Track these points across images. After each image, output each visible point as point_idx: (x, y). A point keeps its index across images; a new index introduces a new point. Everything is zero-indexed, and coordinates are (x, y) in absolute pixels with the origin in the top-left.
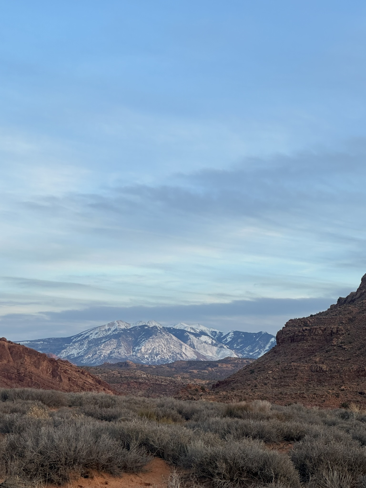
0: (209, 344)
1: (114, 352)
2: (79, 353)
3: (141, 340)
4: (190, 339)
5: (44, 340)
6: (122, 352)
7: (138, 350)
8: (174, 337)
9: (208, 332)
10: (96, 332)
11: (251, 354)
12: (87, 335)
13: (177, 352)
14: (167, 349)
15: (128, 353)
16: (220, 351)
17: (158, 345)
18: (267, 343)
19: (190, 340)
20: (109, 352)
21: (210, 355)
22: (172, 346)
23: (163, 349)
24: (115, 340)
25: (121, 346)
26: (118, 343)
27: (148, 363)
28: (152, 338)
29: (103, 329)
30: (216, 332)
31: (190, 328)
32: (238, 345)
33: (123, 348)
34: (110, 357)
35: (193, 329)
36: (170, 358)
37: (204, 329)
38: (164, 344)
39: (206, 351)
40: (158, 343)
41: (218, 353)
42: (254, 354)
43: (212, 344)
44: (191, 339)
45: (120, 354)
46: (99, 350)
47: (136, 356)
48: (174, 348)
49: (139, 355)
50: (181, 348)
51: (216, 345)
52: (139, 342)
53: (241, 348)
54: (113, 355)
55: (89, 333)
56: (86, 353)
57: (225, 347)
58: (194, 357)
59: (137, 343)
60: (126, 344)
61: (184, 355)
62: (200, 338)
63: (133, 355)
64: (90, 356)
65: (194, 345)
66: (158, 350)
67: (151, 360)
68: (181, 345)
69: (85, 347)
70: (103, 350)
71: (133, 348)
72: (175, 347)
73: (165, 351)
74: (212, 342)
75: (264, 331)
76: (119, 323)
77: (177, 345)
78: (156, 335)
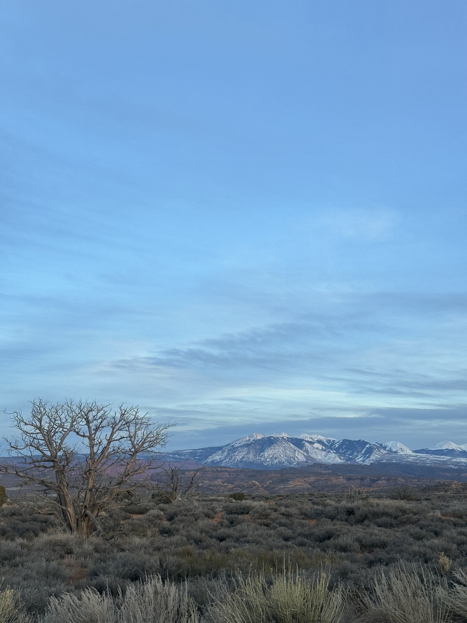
0: (320, 450)
1: (245, 457)
2: (221, 458)
3: (266, 448)
5: (203, 449)
6: (251, 457)
7: (262, 455)
8: (292, 445)
9: (324, 440)
10: (239, 442)
11: (351, 457)
12: (233, 444)
13: (292, 456)
14: (284, 454)
15: (255, 458)
16: (327, 455)
17: (277, 451)
18: (363, 448)
19: (305, 447)
20: (241, 457)
21: (320, 458)
22: (288, 452)
23: (281, 454)
25: (250, 452)
26: (248, 451)
27: (268, 465)
28: (273, 446)
29: (245, 440)
30: (330, 440)
31: (309, 437)
32: (342, 450)
33: (251, 454)
34: (241, 461)
35: (311, 438)
36: (285, 461)
37: (321, 438)
38: (282, 450)
39: (317, 455)
40: (278, 449)
41: (325, 456)
42: (353, 456)
43: (322, 450)
45: (249, 459)
46: (234, 456)
47: (260, 459)
49: (262, 459)
50: (295, 453)
51: (324, 450)
52: (264, 449)
53: (345, 452)
54: (244, 459)
55: (235, 443)
56: (226, 458)
57: (332, 451)
58: (304, 460)
59: (263, 450)
60: (254, 451)
61: (296, 459)
62: (313, 445)
63: (258, 459)
64: (227, 460)
65: (308, 451)
66: (277, 455)
67: (271, 462)
68: (295, 451)
69: (225, 454)
70: (237, 456)
71: (260, 454)
72: (290, 453)
73: (282, 456)
74: (322, 448)
75: (362, 439)
76: (256, 435)
77: (292, 450)
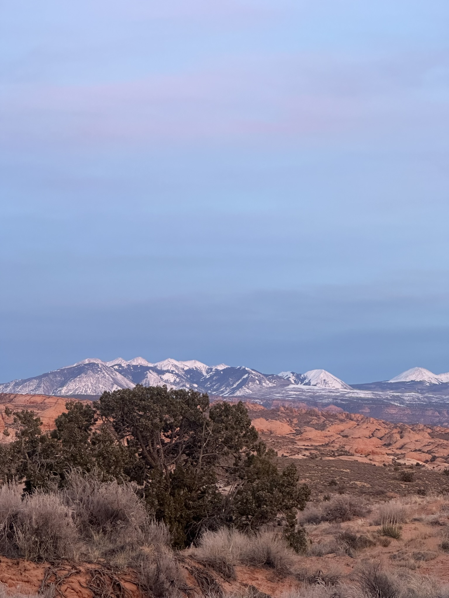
3: (68, 380)
4: (147, 377)
9: (204, 369)
17: (84, 385)
18: (238, 380)
19: (146, 379)
23: (88, 389)
24: (36, 380)
28: (80, 377)
32: (210, 384)
33: (41, 390)
37: (199, 366)
40: (85, 382)
42: (218, 392)
43: (174, 383)
44: (149, 377)
48: (102, 388)
51: (177, 384)
52: (66, 382)
53: (212, 386)
59: (61, 384)
60: (48, 384)
62: (162, 376)
71: (56, 389)
72: (104, 387)
74: (175, 380)
78: (86, 374)
